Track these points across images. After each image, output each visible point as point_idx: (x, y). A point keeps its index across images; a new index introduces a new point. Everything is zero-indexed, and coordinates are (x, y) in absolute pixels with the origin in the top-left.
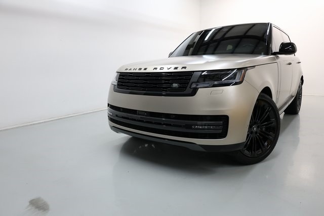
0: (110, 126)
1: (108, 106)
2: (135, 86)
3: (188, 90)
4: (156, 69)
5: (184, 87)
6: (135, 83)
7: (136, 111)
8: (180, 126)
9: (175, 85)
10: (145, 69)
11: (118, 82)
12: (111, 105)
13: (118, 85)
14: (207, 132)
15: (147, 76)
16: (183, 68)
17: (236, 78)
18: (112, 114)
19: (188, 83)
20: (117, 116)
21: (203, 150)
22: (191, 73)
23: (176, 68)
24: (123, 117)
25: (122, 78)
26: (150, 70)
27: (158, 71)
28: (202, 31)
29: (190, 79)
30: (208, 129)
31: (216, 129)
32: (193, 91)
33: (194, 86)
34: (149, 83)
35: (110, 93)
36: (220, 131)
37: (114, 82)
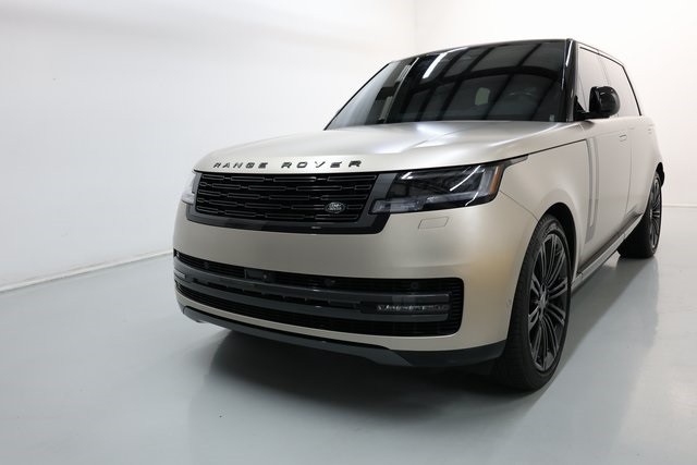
0: (181, 305)
1: (175, 255)
2: (238, 208)
3: (366, 220)
4: (288, 165)
5: (355, 212)
6: (239, 201)
7: (242, 269)
8: (349, 307)
9: (335, 206)
10: (263, 165)
11: (198, 196)
12: (180, 254)
13: (197, 204)
14: (414, 319)
15: (265, 183)
16: (353, 163)
17: (480, 187)
18: (183, 276)
19: (365, 202)
20: (196, 281)
21: (405, 363)
22: (371, 177)
23: (336, 165)
24: (210, 285)
25: (207, 188)
26: (274, 168)
27: (294, 170)
28: (415, 59)
29: (369, 192)
30: (415, 312)
31: (436, 313)
32: (376, 220)
33: (379, 207)
34: (272, 202)
35: (179, 223)
36: (444, 317)
37: (189, 196)
